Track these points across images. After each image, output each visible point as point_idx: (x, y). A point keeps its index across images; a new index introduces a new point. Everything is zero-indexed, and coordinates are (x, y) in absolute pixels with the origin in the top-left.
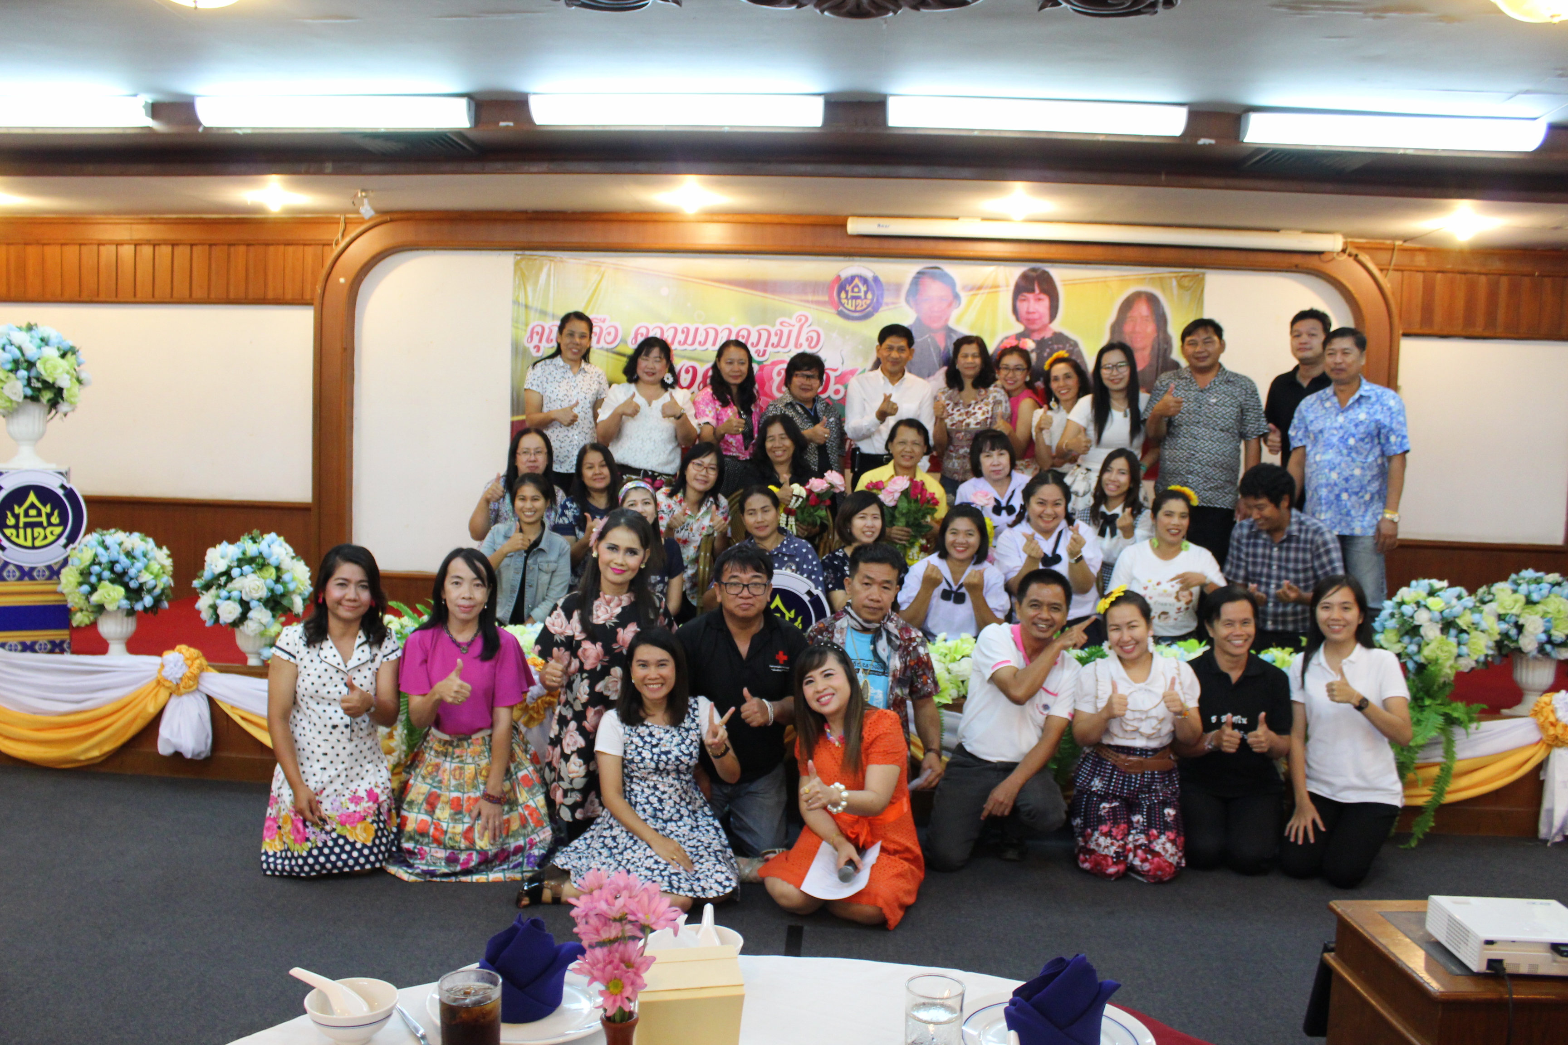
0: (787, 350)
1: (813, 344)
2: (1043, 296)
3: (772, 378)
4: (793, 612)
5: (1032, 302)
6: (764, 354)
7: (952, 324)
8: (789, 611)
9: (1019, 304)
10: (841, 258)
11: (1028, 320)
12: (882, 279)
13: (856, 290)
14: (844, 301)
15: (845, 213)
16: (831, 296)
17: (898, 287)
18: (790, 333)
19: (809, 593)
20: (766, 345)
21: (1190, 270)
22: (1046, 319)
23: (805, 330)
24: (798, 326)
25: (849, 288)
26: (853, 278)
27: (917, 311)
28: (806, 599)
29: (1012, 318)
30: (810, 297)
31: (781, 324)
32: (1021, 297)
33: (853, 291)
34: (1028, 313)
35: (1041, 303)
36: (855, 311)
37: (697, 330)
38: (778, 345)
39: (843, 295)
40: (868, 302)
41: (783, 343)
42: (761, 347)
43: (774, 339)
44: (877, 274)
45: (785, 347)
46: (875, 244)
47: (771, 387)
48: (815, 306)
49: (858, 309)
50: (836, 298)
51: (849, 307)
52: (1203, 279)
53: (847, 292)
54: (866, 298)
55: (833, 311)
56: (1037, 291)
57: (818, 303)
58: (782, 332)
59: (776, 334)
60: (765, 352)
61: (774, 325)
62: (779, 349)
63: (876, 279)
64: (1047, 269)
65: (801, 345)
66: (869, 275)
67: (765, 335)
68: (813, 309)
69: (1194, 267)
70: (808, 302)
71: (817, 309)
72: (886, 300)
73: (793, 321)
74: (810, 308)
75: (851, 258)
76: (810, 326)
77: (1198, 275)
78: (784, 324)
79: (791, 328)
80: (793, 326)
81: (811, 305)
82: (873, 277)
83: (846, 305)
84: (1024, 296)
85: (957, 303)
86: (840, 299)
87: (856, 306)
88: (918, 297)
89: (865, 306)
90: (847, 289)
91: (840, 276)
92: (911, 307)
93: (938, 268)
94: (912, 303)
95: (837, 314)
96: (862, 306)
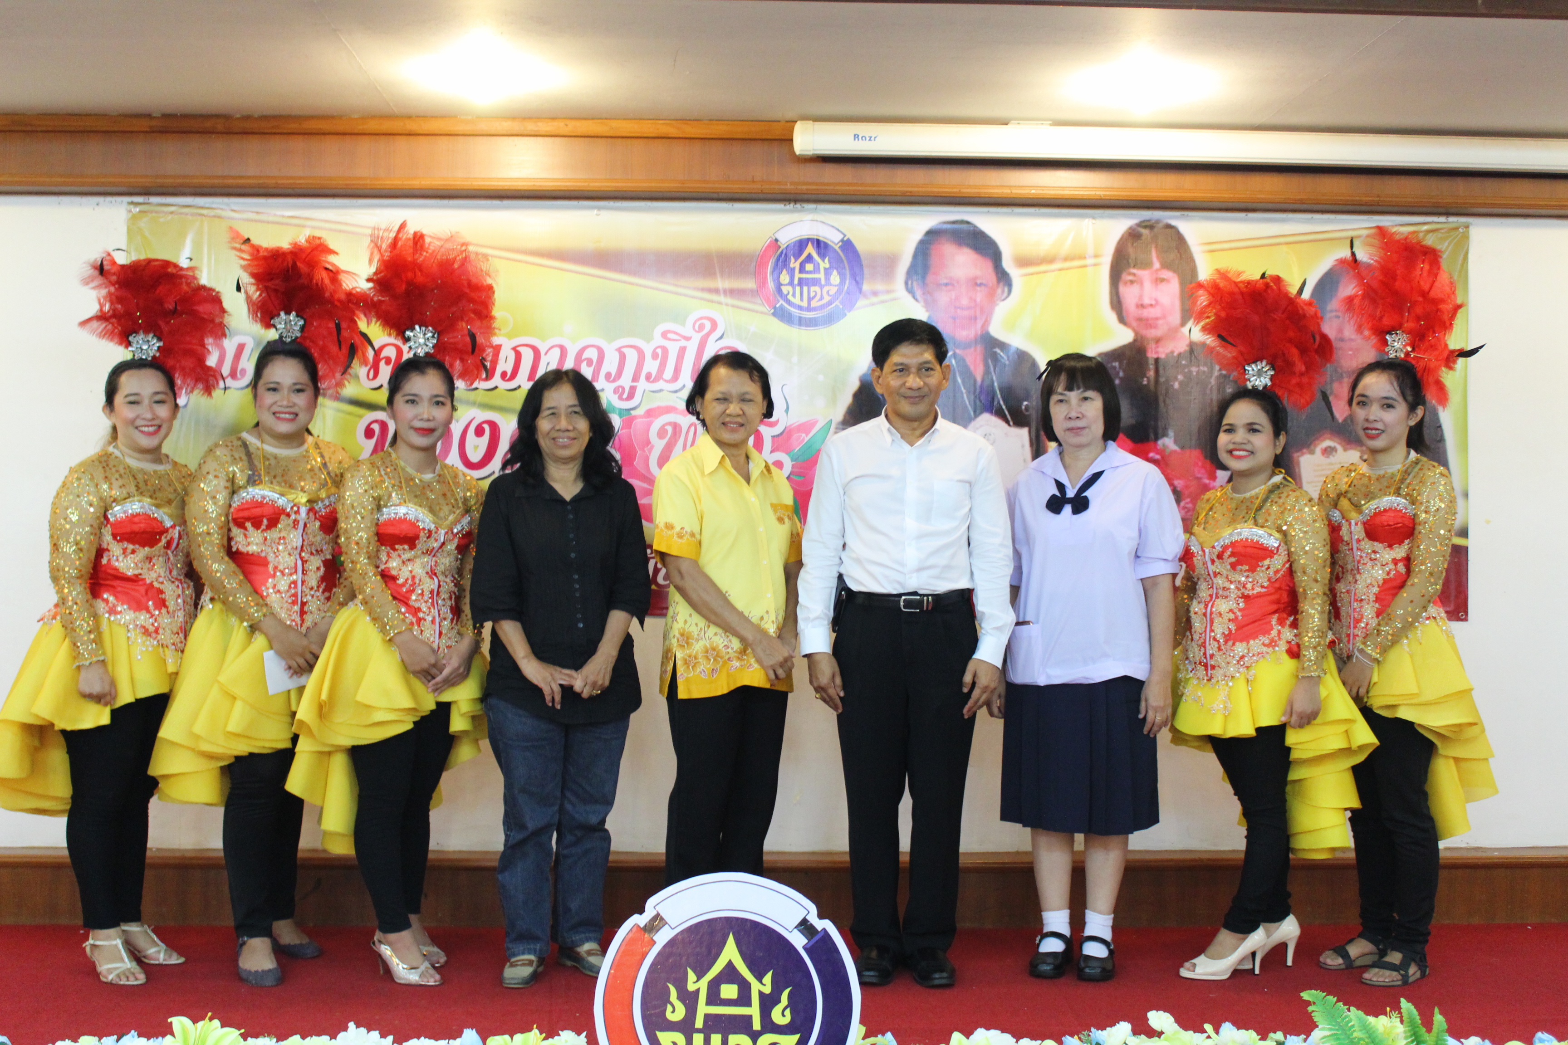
0: (677, 385)
2: (1167, 274)
3: (648, 442)
4: (768, 978)
5: (1148, 285)
6: (631, 396)
7: (996, 331)
8: (760, 978)
9: (1122, 289)
10: (780, 206)
11: (1140, 319)
12: (859, 246)
13: (809, 267)
14: (785, 289)
15: (790, 115)
16: (759, 283)
17: (889, 262)
18: (682, 351)
19: (805, 926)
20: (636, 378)
21: (1442, 219)
22: (1176, 318)
23: (711, 346)
24: (697, 338)
25: (795, 264)
26: (802, 244)
28: (799, 941)
30: (722, 283)
31: (664, 335)
33: (802, 269)
34: (1142, 306)
35: (1163, 286)
36: (809, 309)
38: (659, 376)
39: (785, 278)
40: (833, 290)
41: (668, 373)
42: (626, 381)
43: (651, 366)
44: (849, 236)
46: (845, 176)
47: (647, 459)
48: (729, 301)
49: (819, 303)
50: (771, 284)
51: (796, 301)
52: (1466, 237)
53: (791, 271)
54: (828, 283)
55: (766, 309)
56: (1157, 265)
57: (735, 292)
58: (665, 351)
59: (655, 356)
60: (633, 390)
61: (648, 339)
62: (660, 385)
64: (1173, 223)
66: (833, 238)
67: (632, 357)
68: (727, 305)
69: (1448, 214)
70: (716, 291)
71: (733, 306)
72: (866, 287)
73: (687, 331)
74: (720, 303)
75: (798, 206)
76: (721, 338)
77: (1456, 229)
78: (670, 336)
79: (683, 343)
80: (688, 339)
81: (722, 298)
82: (842, 241)
83: (790, 297)
84: (1134, 275)
85: (1006, 289)
86: (779, 286)
87: (810, 299)
88: (930, 278)
89: (827, 299)
90: (792, 265)
91: (776, 240)
92: (916, 300)
93: (968, 223)
94: (919, 293)
95: (774, 314)
96: (822, 298)
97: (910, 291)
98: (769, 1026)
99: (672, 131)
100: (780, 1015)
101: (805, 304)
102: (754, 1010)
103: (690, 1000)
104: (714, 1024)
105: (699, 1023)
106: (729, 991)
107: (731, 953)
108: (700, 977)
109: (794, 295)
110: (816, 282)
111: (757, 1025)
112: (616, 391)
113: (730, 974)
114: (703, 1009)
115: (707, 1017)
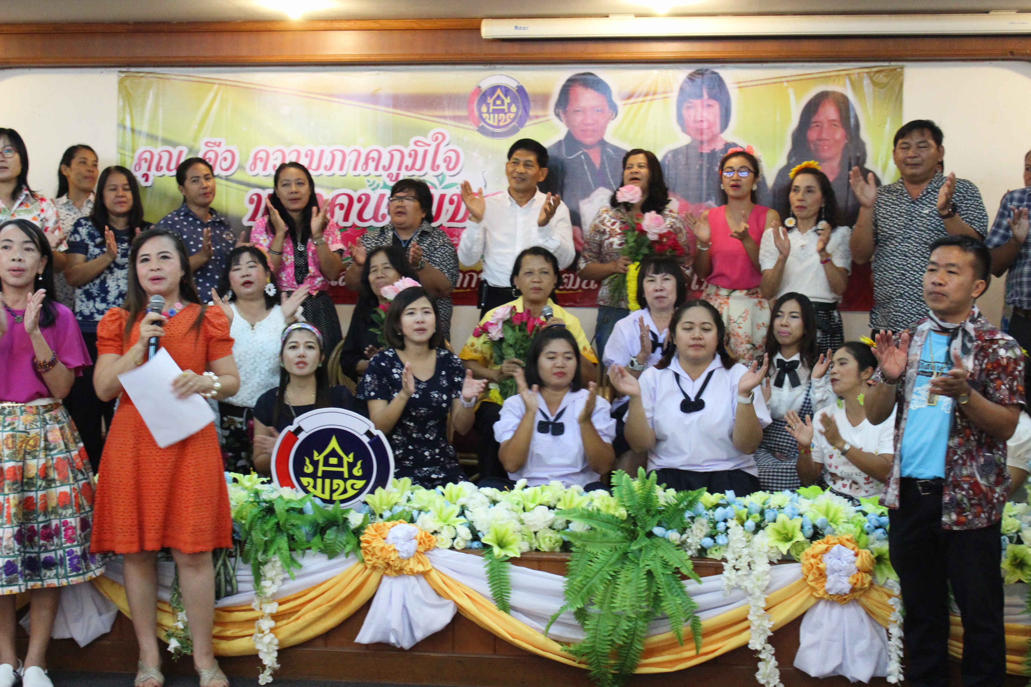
0: (423, 172)
1: (451, 166)
2: (712, 102)
4: (351, 456)
5: (700, 109)
7: (609, 138)
9: (684, 111)
10: (481, 67)
11: (696, 129)
12: (528, 90)
13: (499, 102)
14: (485, 116)
15: (479, 15)
16: (471, 112)
17: (544, 99)
18: (426, 152)
19: (368, 433)
20: (399, 169)
21: (886, 64)
22: (717, 128)
23: (442, 149)
24: (434, 144)
25: (490, 101)
26: (494, 89)
27: (568, 124)
28: (366, 440)
29: (678, 129)
30: (449, 113)
31: (416, 143)
32: (686, 105)
33: (494, 104)
34: (696, 121)
35: (709, 109)
36: (498, 127)
37: (322, 152)
38: (413, 167)
39: (484, 109)
40: (512, 116)
41: (418, 166)
42: (394, 170)
43: (408, 161)
44: (522, 84)
45: (420, 170)
46: (516, 49)
48: (453, 123)
49: (502, 124)
50: (476, 113)
51: (491, 122)
52: (901, 74)
53: (488, 105)
54: (509, 111)
55: (474, 127)
56: (706, 97)
57: (454, 118)
58: (416, 152)
59: (410, 155)
61: (407, 146)
63: (521, 90)
64: (717, 71)
65: (438, 167)
66: (513, 85)
67: (397, 156)
68: (451, 125)
69: (890, 60)
70: (445, 117)
71: (455, 126)
72: (532, 113)
73: (428, 140)
74: (447, 124)
75: (492, 66)
76: (447, 145)
77: (895, 69)
78: (419, 144)
79: (426, 148)
80: (429, 145)
81: (448, 121)
82: (518, 87)
83: (487, 120)
84: (691, 103)
85: (614, 114)
86: (481, 113)
87: (499, 121)
88: (569, 108)
89: (509, 121)
90: (488, 101)
91: (479, 87)
92: (561, 120)
93: (591, 74)
94: (562, 116)
95: (478, 131)
96: (506, 121)
97: (558, 115)
98: (352, 476)
99: (415, 26)
100: (357, 471)
101: (496, 124)
102: (345, 470)
103: (315, 464)
104: (326, 475)
105: (320, 474)
106: (333, 461)
107: (334, 444)
108: (320, 453)
109: (489, 119)
110: (502, 111)
111: (346, 475)
112: (388, 176)
113: (333, 453)
114: (321, 468)
115: (324, 472)
